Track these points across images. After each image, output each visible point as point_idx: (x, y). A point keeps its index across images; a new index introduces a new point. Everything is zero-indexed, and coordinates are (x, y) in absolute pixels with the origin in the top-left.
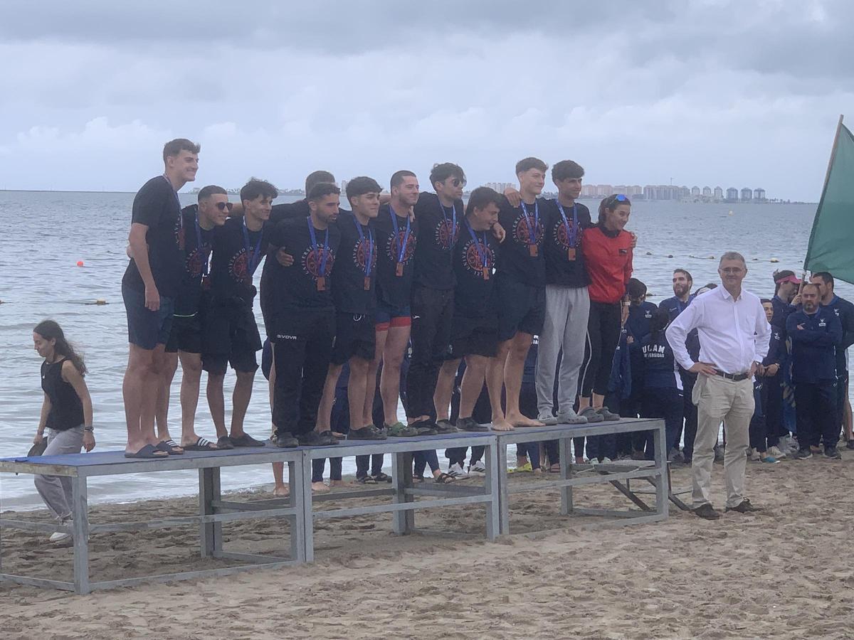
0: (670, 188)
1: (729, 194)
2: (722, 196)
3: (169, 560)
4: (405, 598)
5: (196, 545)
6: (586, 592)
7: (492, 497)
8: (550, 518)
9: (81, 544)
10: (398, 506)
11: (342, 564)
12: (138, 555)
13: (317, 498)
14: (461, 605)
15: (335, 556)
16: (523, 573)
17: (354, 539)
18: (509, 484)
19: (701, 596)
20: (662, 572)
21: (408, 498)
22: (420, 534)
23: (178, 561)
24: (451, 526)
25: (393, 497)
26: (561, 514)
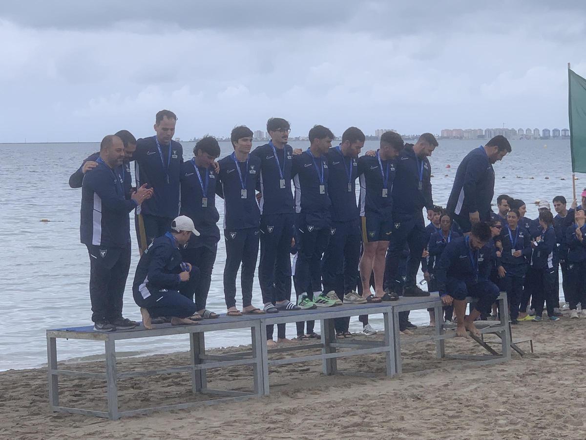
0: (503, 131)
1: (544, 134)
2: (539, 135)
3: (171, 395)
4: (333, 419)
5: (189, 385)
6: (457, 412)
7: (390, 348)
8: (429, 361)
9: (112, 385)
10: (324, 356)
11: (288, 396)
12: (150, 392)
13: (271, 351)
14: (372, 423)
15: (284, 391)
16: (413, 400)
17: (296, 378)
19: (536, 414)
20: (508, 397)
21: (333, 350)
22: (341, 374)
23: (177, 396)
24: (362, 368)
25: (322, 349)
26: (437, 359)
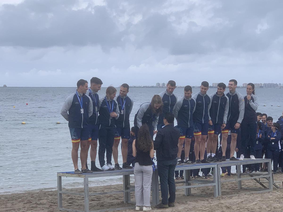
0: (271, 84)
3: (114, 204)
5: (122, 199)
7: (216, 184)
8: (234, 190)
9: (87, 199)
10: (185, 187)
12: (104, 202)
16: (226, 208)
18: (221, 180)
20: (271, 208)
21: (189, 184)
22: (193, 196)
23: (117, 204)
24: (203, 193)
25: (184, 184)
26: (238, 189)
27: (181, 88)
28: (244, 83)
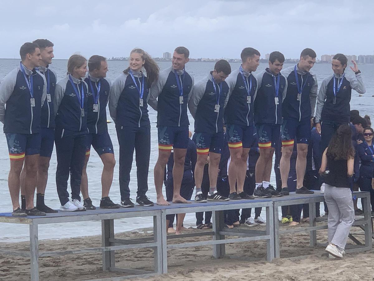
3: (85, 272)
5: (99, 264)
7: (270, 237)
8: (304, 249)
9: (35, 263)
10: (215, 242)
11: (183, 275)
12: (66, 269)
13: (169, 237)
15: (180, 271)
17: (191, 261)
18: (280, 229)
21: (222, 237)
22: (229, 258)
23: (89, 273)
24: (246, 253)
25: (213, 236)
26: (310, 247)
27: (208, 62)
28: (323, 55)
